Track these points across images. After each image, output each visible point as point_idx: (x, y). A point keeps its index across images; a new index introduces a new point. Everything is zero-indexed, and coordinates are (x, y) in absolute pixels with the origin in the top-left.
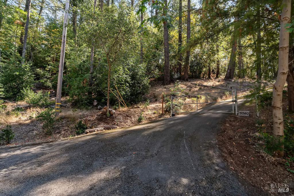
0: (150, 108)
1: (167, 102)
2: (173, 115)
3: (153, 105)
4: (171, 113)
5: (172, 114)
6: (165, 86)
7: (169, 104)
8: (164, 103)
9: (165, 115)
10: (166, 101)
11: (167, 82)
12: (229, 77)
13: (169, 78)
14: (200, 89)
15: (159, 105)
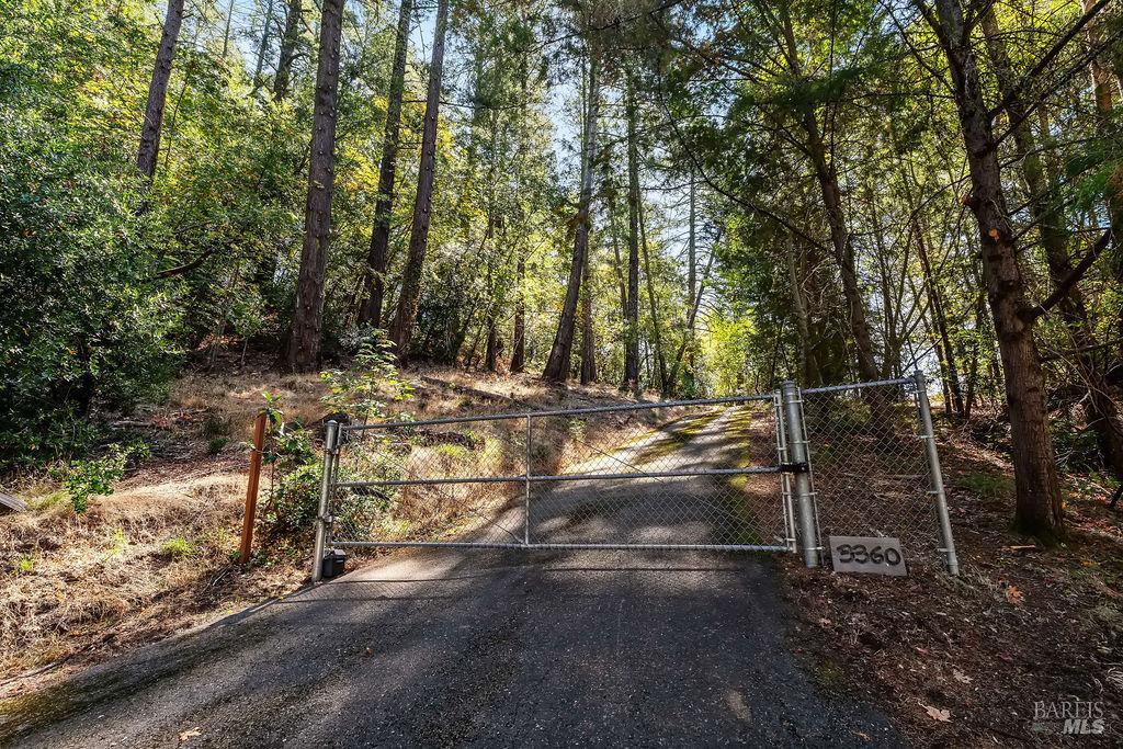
0: (132, 514)
1: (289, 467)
2: (333, 568)
3: (172, 490)
4: (320, 549)
5: (324, 562)
6: (289, 379)
7: (308, 476)
8: (266, 469)
9: (261, 563)
10: (284, 459)
11: (301, 359)
12: (555, 374)
13: (315, 343)
14: (467, 404)
15: (227, 483)
